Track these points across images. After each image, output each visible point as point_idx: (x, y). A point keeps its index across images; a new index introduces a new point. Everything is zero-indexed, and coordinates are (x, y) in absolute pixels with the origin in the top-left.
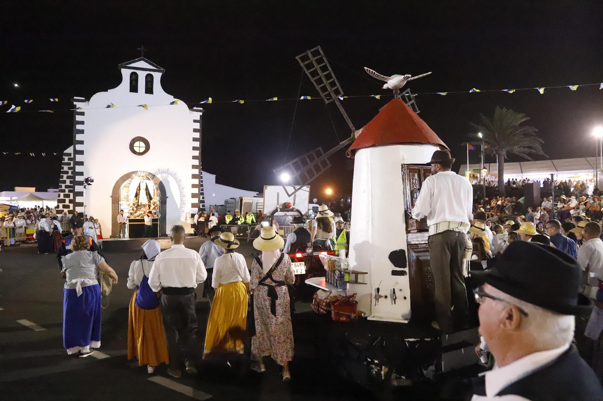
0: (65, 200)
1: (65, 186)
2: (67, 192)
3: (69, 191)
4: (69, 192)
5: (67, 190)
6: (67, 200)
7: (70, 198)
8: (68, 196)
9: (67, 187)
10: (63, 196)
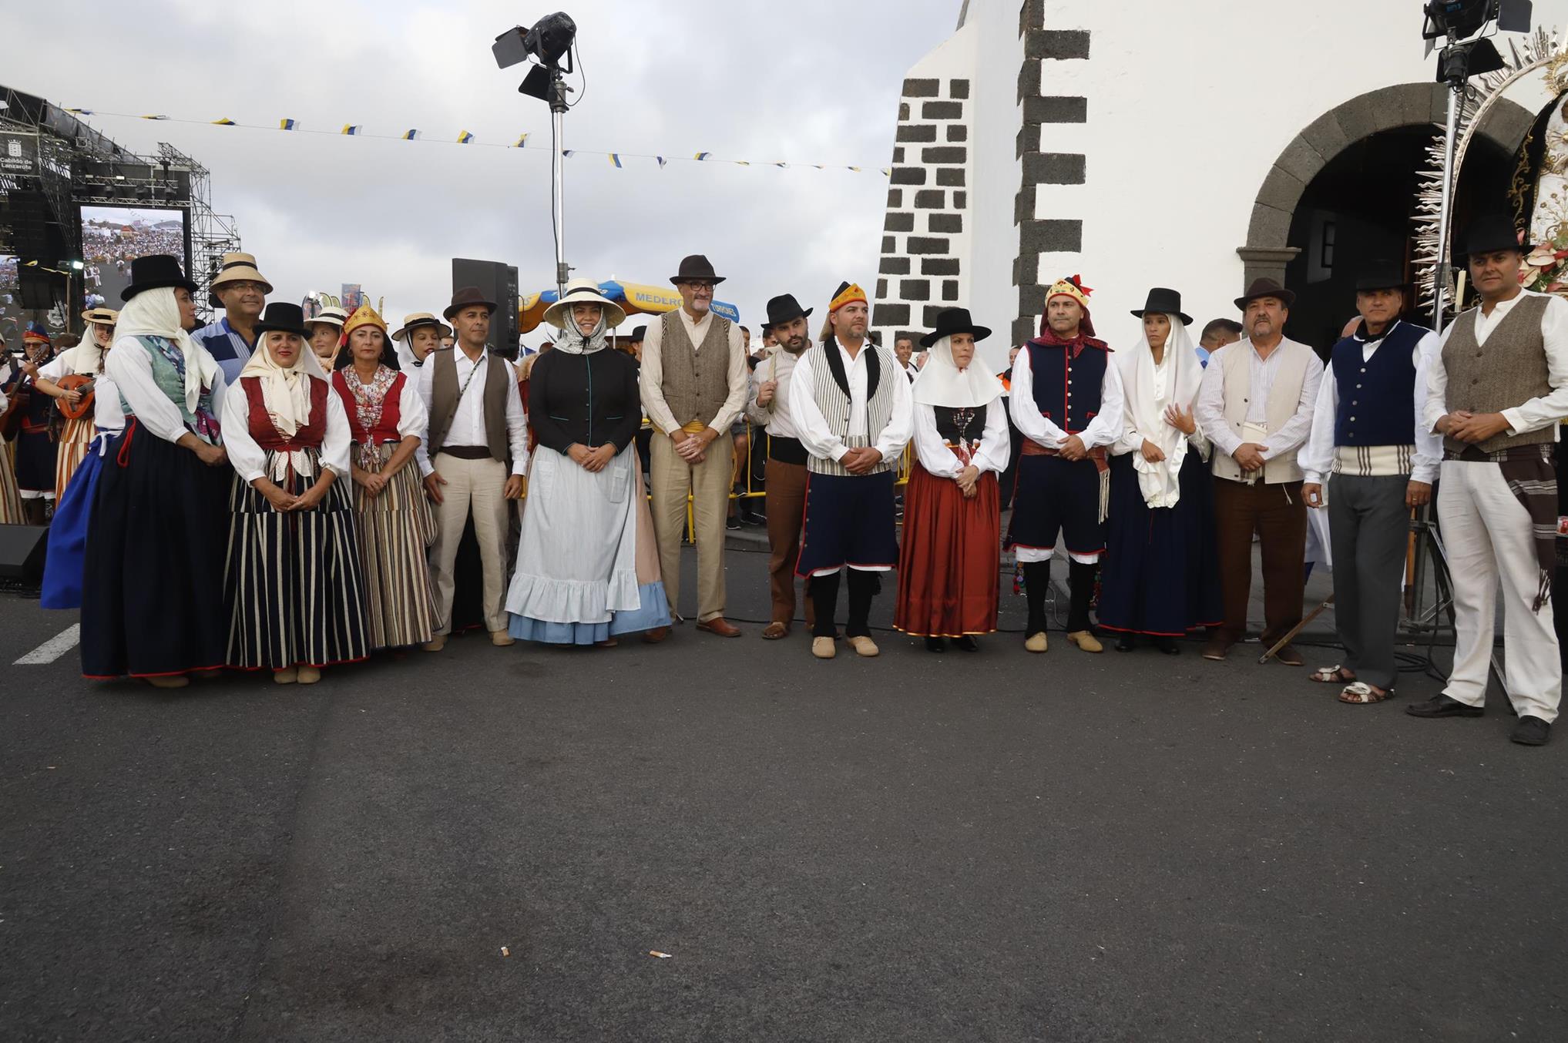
0: (907, 307)
1: (910, 240)
2: (916, 273)
3: (928, 267)
4: (923, 273)
5: (916, 261)
6: (917, 308)
7: (927, 298)
8: (918, 290)
9: (915, 245)
10: (898, 291)
